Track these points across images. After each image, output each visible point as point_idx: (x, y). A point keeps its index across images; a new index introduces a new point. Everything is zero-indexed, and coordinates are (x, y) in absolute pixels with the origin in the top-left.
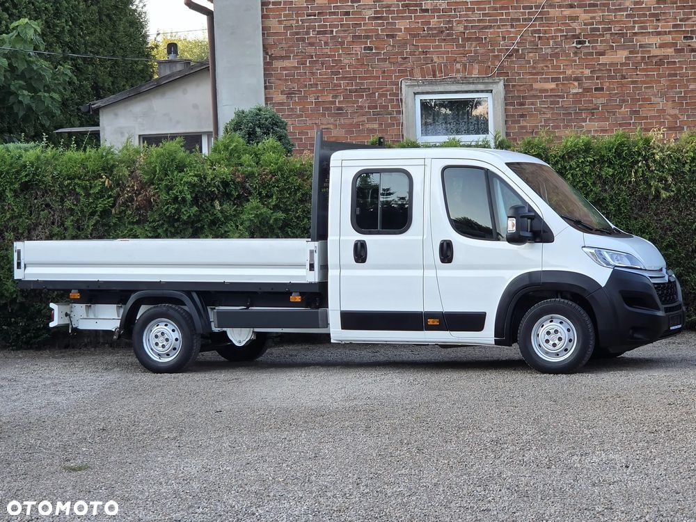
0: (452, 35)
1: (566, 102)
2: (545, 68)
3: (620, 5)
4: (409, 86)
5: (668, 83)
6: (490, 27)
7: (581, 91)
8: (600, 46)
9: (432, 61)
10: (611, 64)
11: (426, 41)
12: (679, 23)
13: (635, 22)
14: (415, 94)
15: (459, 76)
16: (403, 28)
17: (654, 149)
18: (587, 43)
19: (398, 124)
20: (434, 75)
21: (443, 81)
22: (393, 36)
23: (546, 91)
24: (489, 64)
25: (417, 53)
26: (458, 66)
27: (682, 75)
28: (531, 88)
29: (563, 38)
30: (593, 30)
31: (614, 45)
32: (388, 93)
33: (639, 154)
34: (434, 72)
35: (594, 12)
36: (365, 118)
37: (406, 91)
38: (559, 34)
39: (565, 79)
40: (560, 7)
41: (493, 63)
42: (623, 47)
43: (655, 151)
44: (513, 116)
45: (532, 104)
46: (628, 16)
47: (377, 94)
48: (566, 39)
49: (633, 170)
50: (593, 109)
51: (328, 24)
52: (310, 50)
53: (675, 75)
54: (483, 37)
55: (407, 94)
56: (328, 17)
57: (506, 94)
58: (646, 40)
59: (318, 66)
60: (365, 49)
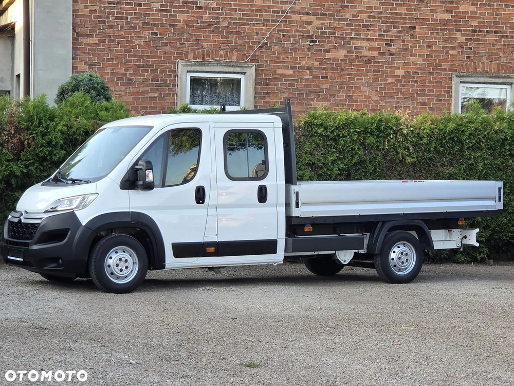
0: (219, 29)
1: (300, 85)
2: (286, 59)
3: (342, 16)
4: (184, 65)
5: (373, 77)
6: (248, 24)
7: (311, 77)
8: (326, 45)
9: (202, 47)
10: (334, 60)
11: (199, 31)
12: (382, 33)
13: (352, 30)
14: (188, 72)
15: (222, 60)
16: (182, 19)
18: (318, 42)
19: (174, 95)
20: (203, 59)
21: (210, 64)
22: (174, 26)
23: (286, 76)
24: (245, 52)
25: (192, 40)
26: (222, 52)
27: (383, 72)
28: (275, 73)
29: (300, 37)
30: (322, 33)
31: (337, 45)
32: (168, 70)
34: (203, 55)
35: (323, 19)
36: (148, 88)
37: (181, 68)
38: (298, 34)
39: (300, 68)
40: (299, 13)
41: (248, 52)
42: (343, 47)
44: (260, 93)
45: (275, 85)
46: (347, 25)
47: (159, 70)
48: (303, 38)
50: (319, 92)
51: (124, 11)
52: (110, 31)
53: (378, 71)
54: (242, 31)
55: (182, 72)
56: (124, 6)
57: (256, 76)
58: (360, 44)
59: (115, 44)
60: (152, 34)
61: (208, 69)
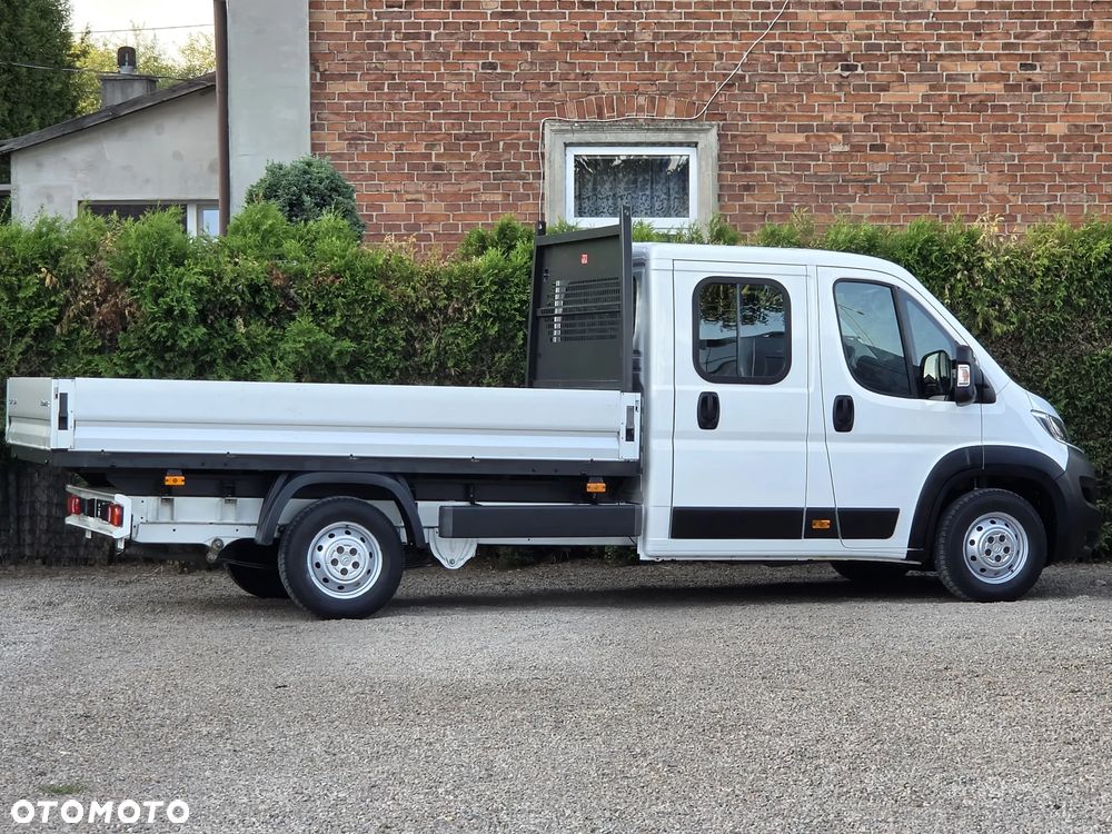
0: (633, 47)
1: (822, 166)
2: (788, 109)
3: (916, 7)
4: (557, 132)
5: (993, 141)
6: (698, 36)
7: (847, 148)
8: (881, 75)
9: (597, 90)
10: (899, 106)
11: (589, 56)
12: (1012, 41)
13: (940, 37)
14: (566, 145)
15: (642, 116)
16: (549, 32)
17: (983, 250)
18: (859, 68)
19: (536, 196)
20: (600, 115)
21: (614, 125)
22: (532, 47)
23: (789, 147)
25: (572, 76)
26: (642, 100)
27: (1016, 129)
28: (763, 141)
29: (820, 59)
30: (870, 47)
31: (905, 74)
32: (521, 143)
33: (958, 259)
34: (600, 108)
35: (873, 17)
36: (479, 185)
37: (551, 140)
38: (814, 53)
39: (821, 128)
40: (816, 6)
41: (700, 98)
42: (919, 78)
43: (984, 254)
44: (731, 187)
45: (765, 168)
46: (928, 26)
47: (501, 143)
48: (825, 60)
49: (947, 286)
50: (867, 181)
51: (422, 21)
52: (391, 65)
53: (1005, 128)
54: (685, 52)
55: (553, 145)
56: (422, 9)
57: (721, 150)
58: (958, 68)
59: (404, 93)
60: (484, 66)
61: (610, 138)
